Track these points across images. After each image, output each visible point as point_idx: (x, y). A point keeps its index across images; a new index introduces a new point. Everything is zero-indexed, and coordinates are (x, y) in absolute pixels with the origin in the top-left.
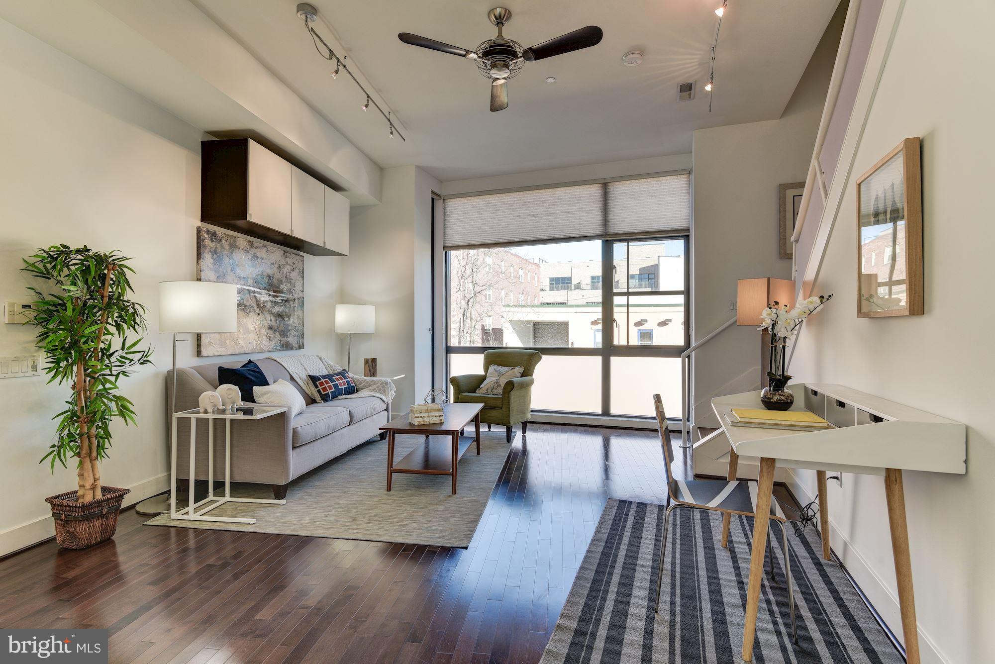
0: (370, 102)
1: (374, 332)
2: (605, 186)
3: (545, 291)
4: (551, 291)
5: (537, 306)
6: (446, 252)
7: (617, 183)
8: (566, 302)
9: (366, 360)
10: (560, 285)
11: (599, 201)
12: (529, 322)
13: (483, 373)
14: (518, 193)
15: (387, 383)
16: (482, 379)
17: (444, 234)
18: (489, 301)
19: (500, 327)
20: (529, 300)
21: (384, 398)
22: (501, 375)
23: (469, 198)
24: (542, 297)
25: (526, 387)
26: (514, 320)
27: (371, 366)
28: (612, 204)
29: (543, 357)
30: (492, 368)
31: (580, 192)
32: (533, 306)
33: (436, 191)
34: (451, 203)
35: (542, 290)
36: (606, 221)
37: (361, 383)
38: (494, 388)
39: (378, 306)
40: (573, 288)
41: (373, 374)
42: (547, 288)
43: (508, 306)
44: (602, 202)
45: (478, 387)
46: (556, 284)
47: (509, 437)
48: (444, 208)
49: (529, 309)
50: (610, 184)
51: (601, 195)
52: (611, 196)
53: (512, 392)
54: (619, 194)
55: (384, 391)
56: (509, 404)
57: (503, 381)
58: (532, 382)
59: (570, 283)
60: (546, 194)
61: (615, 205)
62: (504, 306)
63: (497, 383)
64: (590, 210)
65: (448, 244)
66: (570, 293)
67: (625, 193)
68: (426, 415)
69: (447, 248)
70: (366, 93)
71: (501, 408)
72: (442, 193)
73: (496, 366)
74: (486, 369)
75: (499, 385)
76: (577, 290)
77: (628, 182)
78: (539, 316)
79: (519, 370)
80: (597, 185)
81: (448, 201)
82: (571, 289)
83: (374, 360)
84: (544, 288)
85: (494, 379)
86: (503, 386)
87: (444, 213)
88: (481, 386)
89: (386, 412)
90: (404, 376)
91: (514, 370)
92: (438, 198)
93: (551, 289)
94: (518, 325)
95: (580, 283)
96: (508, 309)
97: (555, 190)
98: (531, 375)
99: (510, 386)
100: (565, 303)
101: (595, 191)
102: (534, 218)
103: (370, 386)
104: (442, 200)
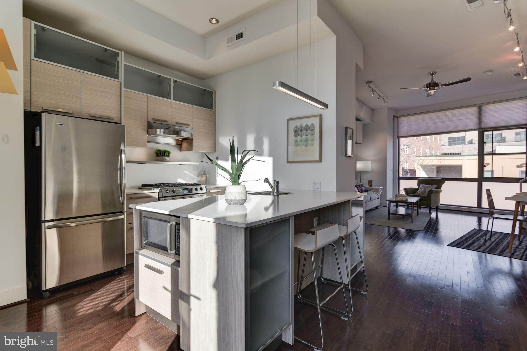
0: (380, 97)
1: (370, 171)
2: (480, 108)
3: (445, 146)
4: (449, 146)
5: (439, 156)
6: (399, 139)
7: (487, 105)
8: (461, 152)
9: (369, 181)
10: (456, 142)
11: (476, 114)
12: (433, 165)
13: (418, 187)
14: (434, 113)
15: (378, 189)
16: (417, 189)
17: (398, 132)
18: (407, 154)
19: (414, 168)
20: (433, 152)
21: (378, 194)
22: (426, 188)
23: (410, 116)
24: (443, 150)
25: (438, 193)
26: (424, 164)
27: (370, 183)
28: (483, 115)
29: (446, 182)
30: (421, 186)
31: (466, 110)
32: (437, 156)
33: (395, 115)
34: (401, 119)
35: (442, 145)
36: (480, 122)
37: (368, 189)
38: (423, 193)
39: (372, 161)
40: (467, 143)
41: (371, 186)
42: (447, 144)
43: (420, 156)
44: (478, 114)
45: (416, 192)
46: (453, 141)
47: (430, 213)
48: (398, 121)
49: (433, 158)
50: (482, 106)
51: (478, 111)
52: (483, 111)
53: (432, 194)
54: (487, 110)
55: (378, 192)
56: (430, 198)
57: (427, 190)
58: (441, 191)
59: (465, 140)
60: (448, 113)
61: (485, 115)
62: (417, 157)
63: (424, 191)
64: (472, 118)
65: (400, 135)
66: (464, 146)
67: (491, 109)
68: (401, 197)
69: (399, 137)
70: (378, 94)
71: (427, 200)
72: (397, 115)
73: (423, 185)
74: (419, 185)
75: (425, 192)
76: (470, 145)
77: (493, 105)
78: (441, 162)
79: (435, 186)
80: (475, 107)
81: (400, 118)
82: (465, 144)
83: (371, 181)
84: (444, 144)
85: (423, 189)
86: (427, 192)
87: (398, 123)
88: (417, 192)
89: (378, 199)
90: (383, 187)
91: (432, 186)
92: (395, 117)
93: (450, 144)
94: (425, 167)
95: (472, 140)
96: (419, 158)
97: (453, 110)
98: (440, 188)
99: (431, 192)
100: (460, 154)
101: (474, 110)
102: (442, 123)
103: (372, 190)
104: (397, 118)
